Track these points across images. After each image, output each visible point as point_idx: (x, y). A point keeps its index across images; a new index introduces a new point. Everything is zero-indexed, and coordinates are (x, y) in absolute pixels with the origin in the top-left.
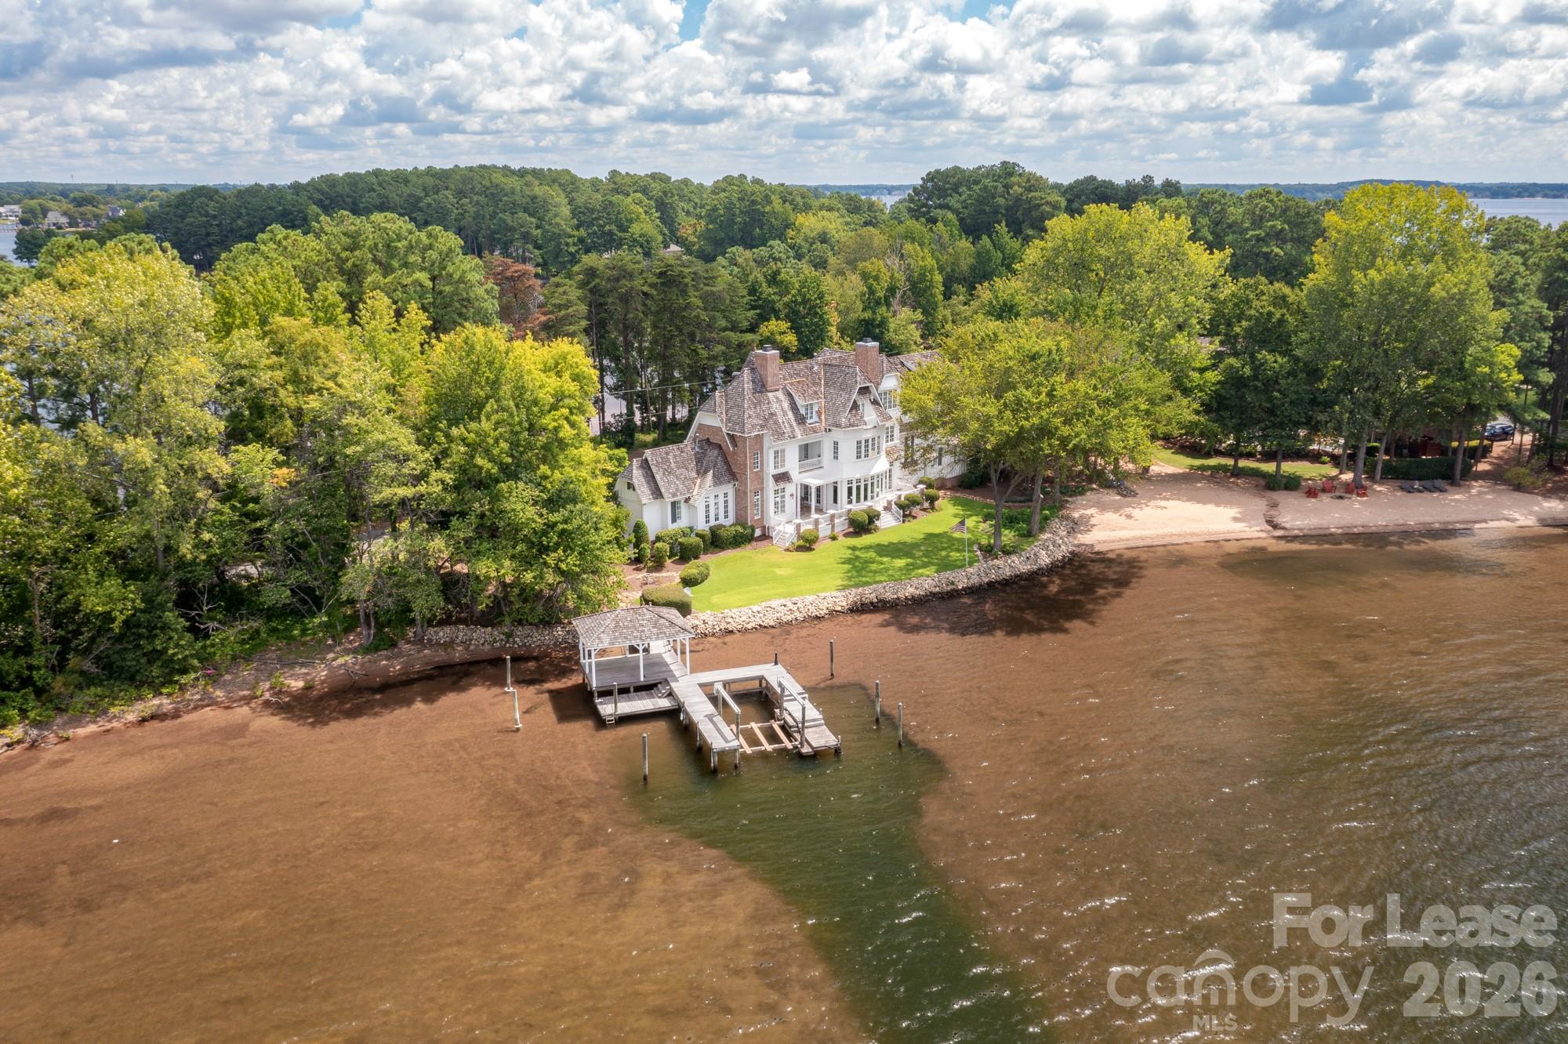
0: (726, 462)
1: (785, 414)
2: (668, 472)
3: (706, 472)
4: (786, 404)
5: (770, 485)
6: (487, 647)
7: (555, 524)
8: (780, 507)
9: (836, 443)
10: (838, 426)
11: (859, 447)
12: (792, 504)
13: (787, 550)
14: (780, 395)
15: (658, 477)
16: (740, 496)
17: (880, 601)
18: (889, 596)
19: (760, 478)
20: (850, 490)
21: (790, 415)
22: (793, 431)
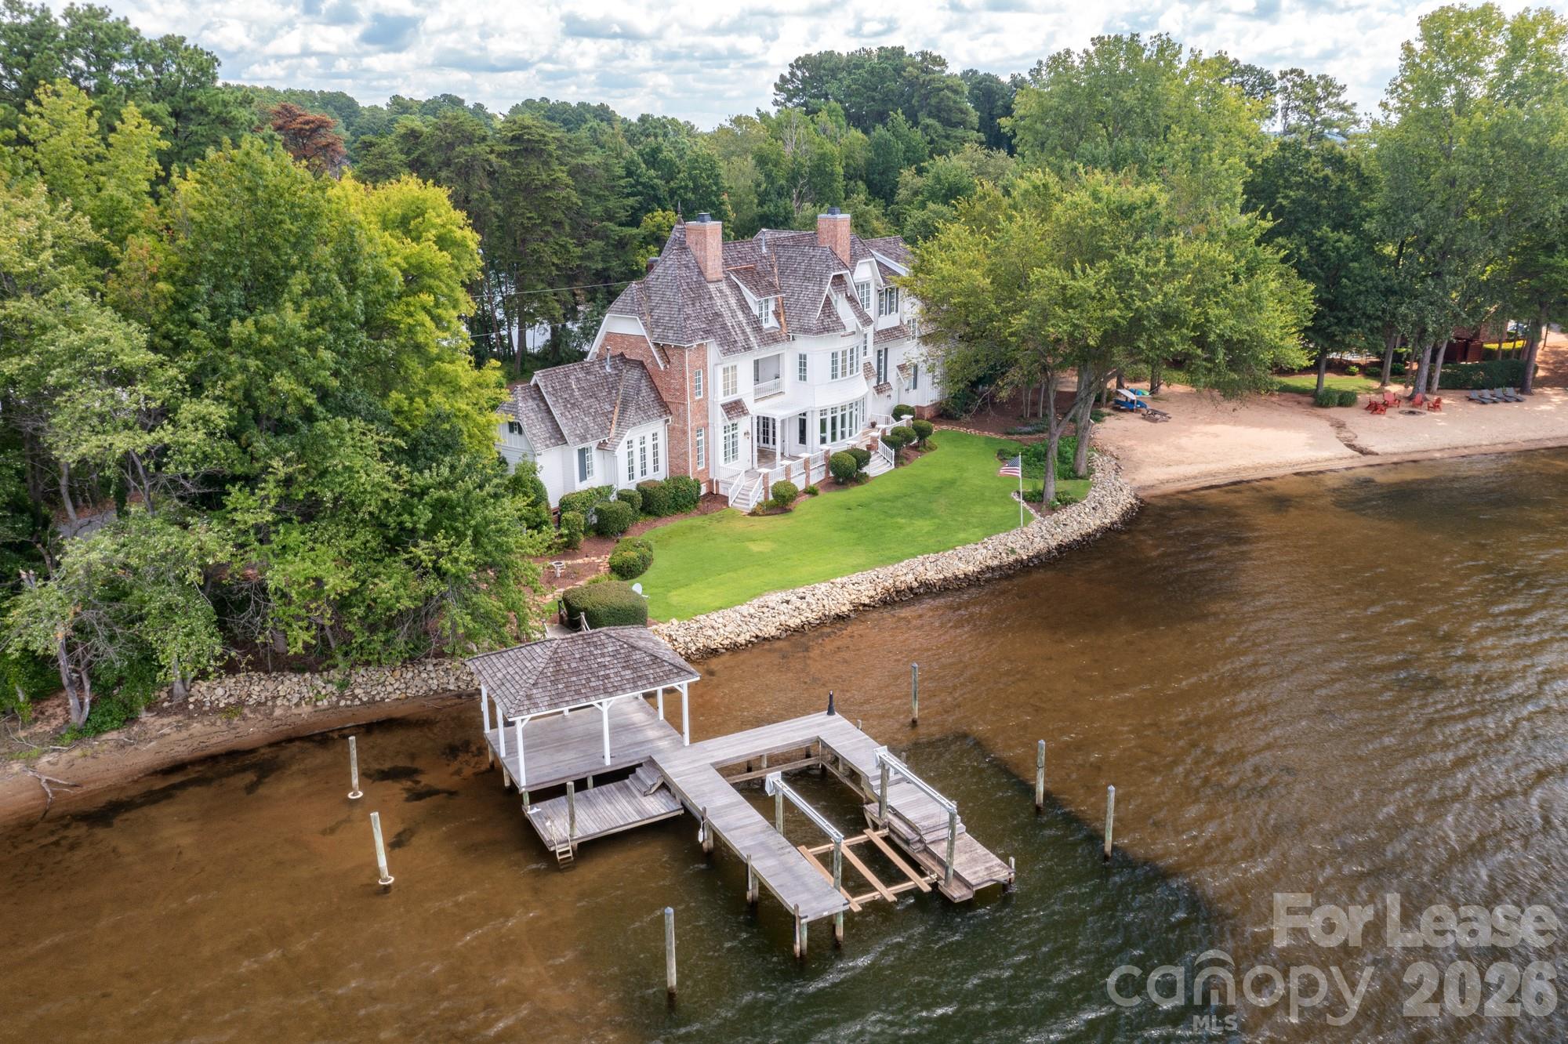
0: (654, 388)
1: (733, 312)
2: (571, 404)
3: (625, 403)
4: (733, 301)
5: (718, 418)
6: (306, 709)
7: (424, 491)
8: (732, 451)
9: (803, 359)
10: (806, 331)
11: (834, 362)
12: (747, 448)
13: (753, 513)
14: (725, 286)
15: (556, 412)
16: (676, 437)
17: (921, 584)
18: (932, 575)
19: (703, 409)
20: (823, 423)
21: (741, 316)
22: (747, 339)
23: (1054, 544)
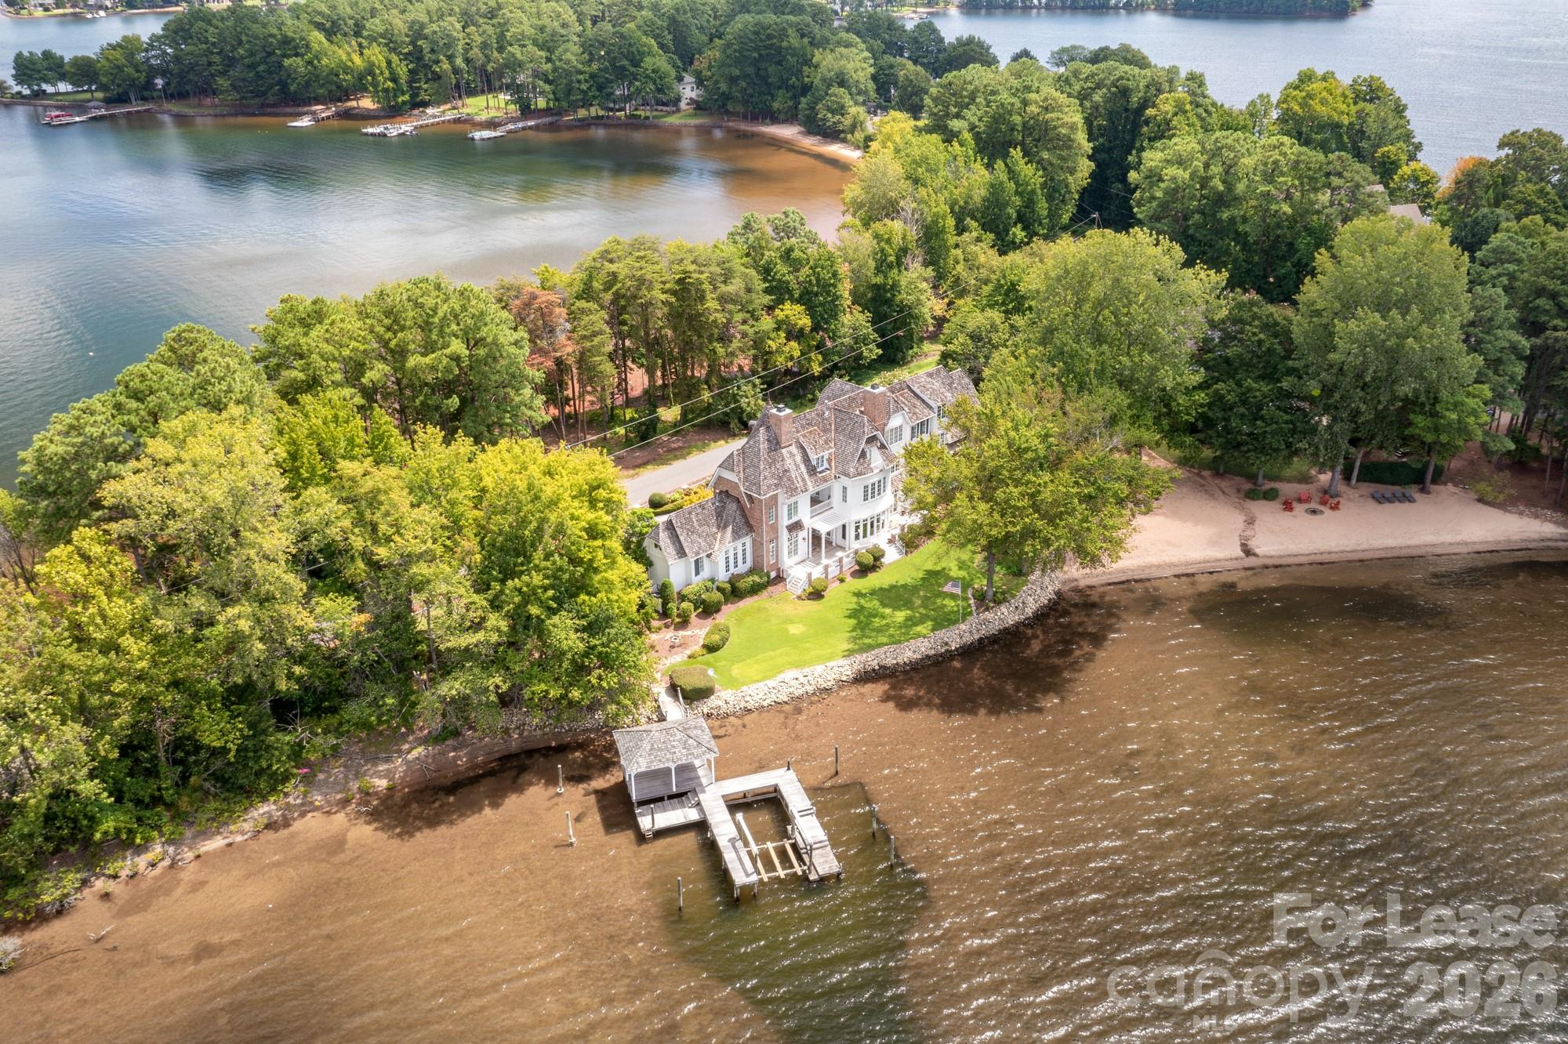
0: (744, 515)
1: (798, 467)
2: (691, 531)
3: (725, 527)
4: (799, 458)
5: (784, 534)
8: (793, 551)
9: (845, 489)
10: (847, 475)
11: (866, 491)
12: (804, 546)
13: (799, 598)
14: (794, 449)
15: (682, 538)
16: (757, 545)
17: (881, 667)
18: (890, 662)
19: (775, 529)
20: (857, 528)
21: (803, 468)
22: (805, 485)
23: (977, 637)
